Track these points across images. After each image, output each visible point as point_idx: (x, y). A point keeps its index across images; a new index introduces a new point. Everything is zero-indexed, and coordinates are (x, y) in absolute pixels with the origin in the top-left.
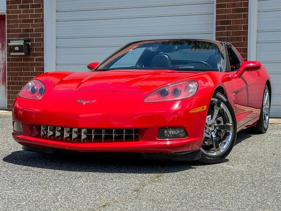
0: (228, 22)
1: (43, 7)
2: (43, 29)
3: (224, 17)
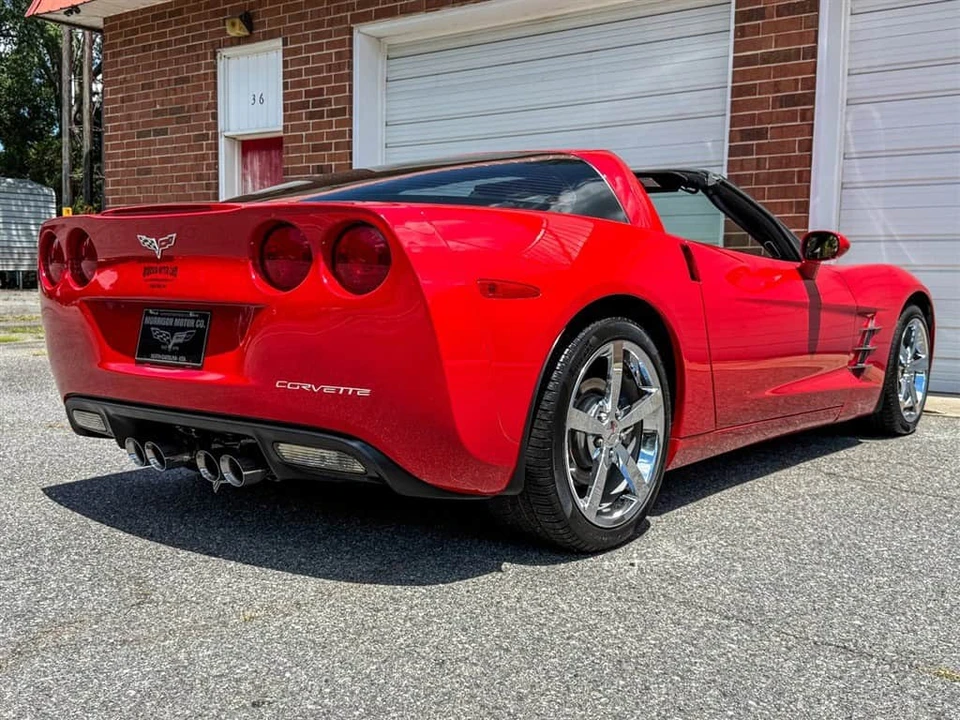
0: (760, 134)
1: (351, 114)
3: (752, 119)
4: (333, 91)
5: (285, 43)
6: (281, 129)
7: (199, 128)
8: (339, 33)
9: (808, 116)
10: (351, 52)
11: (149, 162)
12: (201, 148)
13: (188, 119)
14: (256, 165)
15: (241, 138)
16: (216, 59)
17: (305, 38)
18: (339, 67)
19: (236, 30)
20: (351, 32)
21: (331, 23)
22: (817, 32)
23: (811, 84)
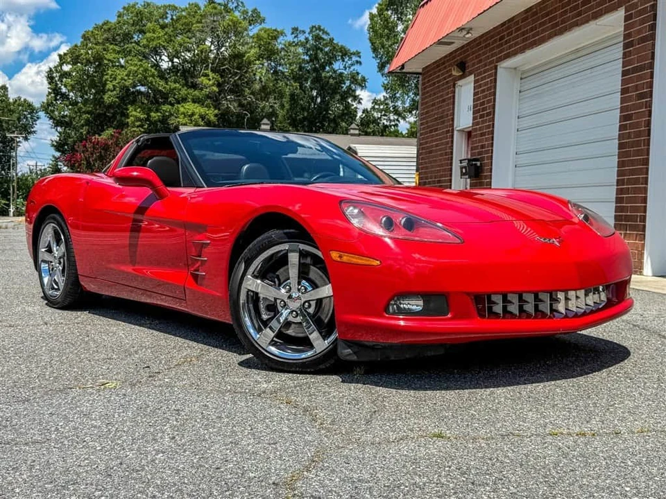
2: (493, 144)
4: (488, 102)
5: (475, 77)
6: (471, 125)
7: (447, 127)
8: (492, 69)
10: (496, 79)
11: (432, 146)
12: (447, 138)
15: (466, 130)
16: (455, 88)
17: (481, 73)
18: (491, 88)
19: (456, 73)
20: (496, 68)
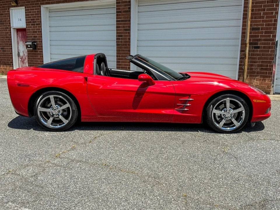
0: (121, 36)
1: (41, 25)
2: (42, 36)
3: (120, 33)
4: (37, 19)
5: (25, 8)
6: (25, 27)
7: (6, 26)
8: (38, 7)
9: (129, 33)
10: (40, 11)
12: (7, 30)
13: (3, 24)
14: (20, 35)
15: (16, 28)
16: (9, 10)
17: (30, 7)
18: (38, 14)
19: (14, 4)
20: (40, 7)
21: (36, 4)
22: (130, 17)
23: (130, 27)
